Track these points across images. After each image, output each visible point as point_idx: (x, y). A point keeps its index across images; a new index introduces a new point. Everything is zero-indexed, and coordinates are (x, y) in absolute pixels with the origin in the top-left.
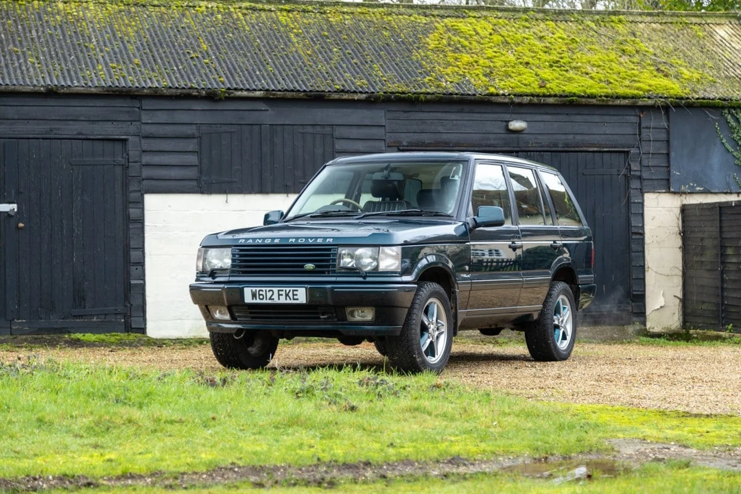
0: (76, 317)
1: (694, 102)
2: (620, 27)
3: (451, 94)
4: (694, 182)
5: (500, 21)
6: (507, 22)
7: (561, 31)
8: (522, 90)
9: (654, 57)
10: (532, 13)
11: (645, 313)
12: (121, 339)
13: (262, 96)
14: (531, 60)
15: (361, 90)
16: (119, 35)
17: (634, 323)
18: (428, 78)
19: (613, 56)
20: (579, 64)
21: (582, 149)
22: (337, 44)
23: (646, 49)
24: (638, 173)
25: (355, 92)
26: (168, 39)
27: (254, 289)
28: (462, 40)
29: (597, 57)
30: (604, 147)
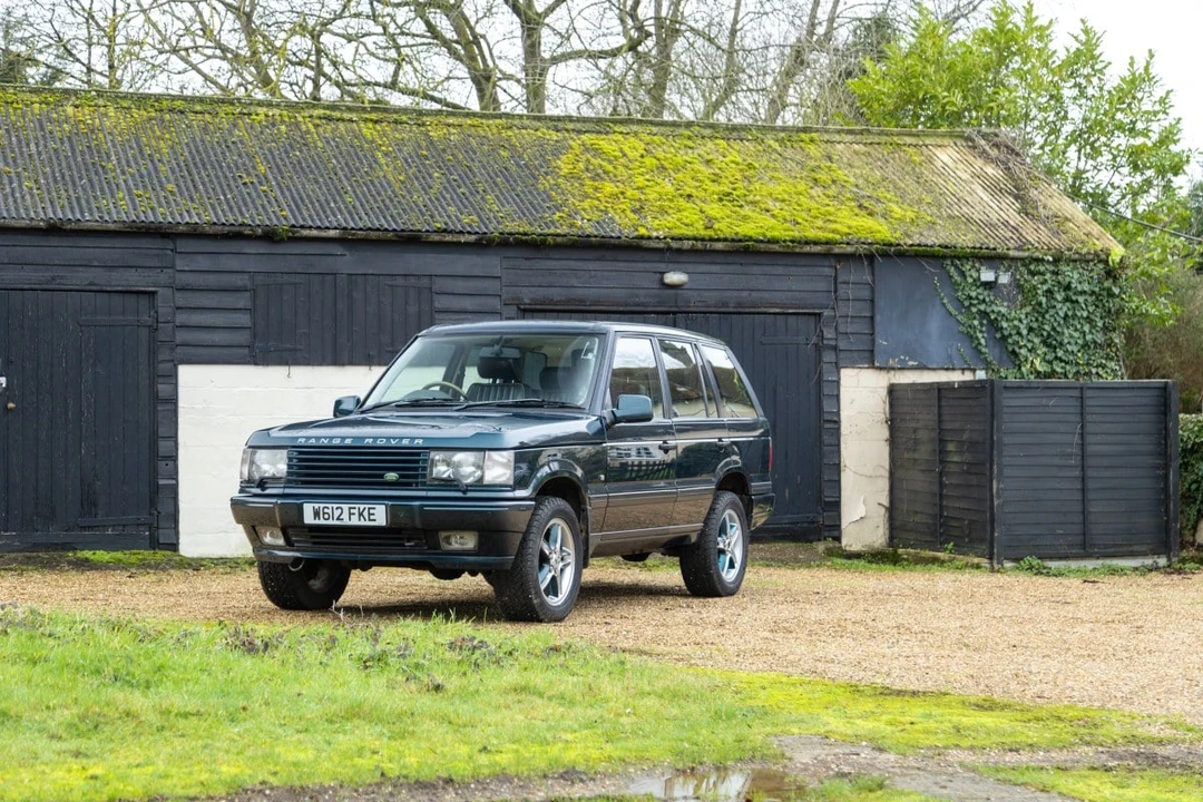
0: (84, 528)
1: (907, 251)
2: (812, 150)
3: (588, 236)
4: (906, 354)
5: (655, 138)
6: (664, 140)
7: (735, 153)
8: (682, 231)
9: (855, 190)
10: (697, 128)
11: (839, 526)
12: (145, 559)
13: (337, 236)
14: (694, 192)
15: (469, 229)
16: (147, 151)
17: (825, 539)
18: (558, 214)
19: (802, 187)
20: (758, 198)
21: (759, 310)
22: (439, 167)
23: (846, 178)
24: (833, 343)
25: (461, 232)
26: (213, 158)
27: (317, 506)
28: (604, 164)
29: (780, 188)
30: (789, 308)
